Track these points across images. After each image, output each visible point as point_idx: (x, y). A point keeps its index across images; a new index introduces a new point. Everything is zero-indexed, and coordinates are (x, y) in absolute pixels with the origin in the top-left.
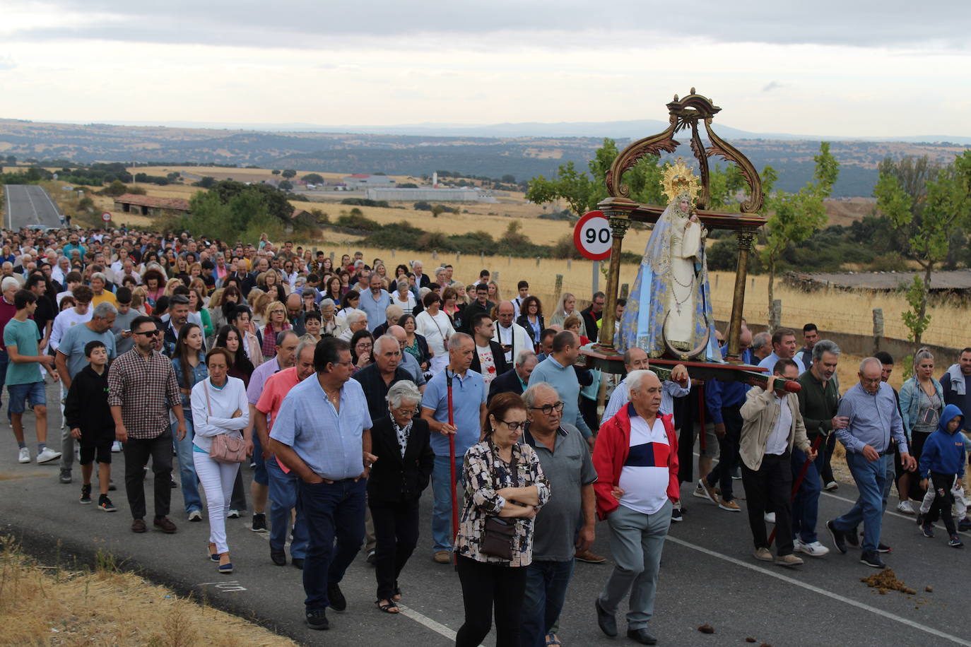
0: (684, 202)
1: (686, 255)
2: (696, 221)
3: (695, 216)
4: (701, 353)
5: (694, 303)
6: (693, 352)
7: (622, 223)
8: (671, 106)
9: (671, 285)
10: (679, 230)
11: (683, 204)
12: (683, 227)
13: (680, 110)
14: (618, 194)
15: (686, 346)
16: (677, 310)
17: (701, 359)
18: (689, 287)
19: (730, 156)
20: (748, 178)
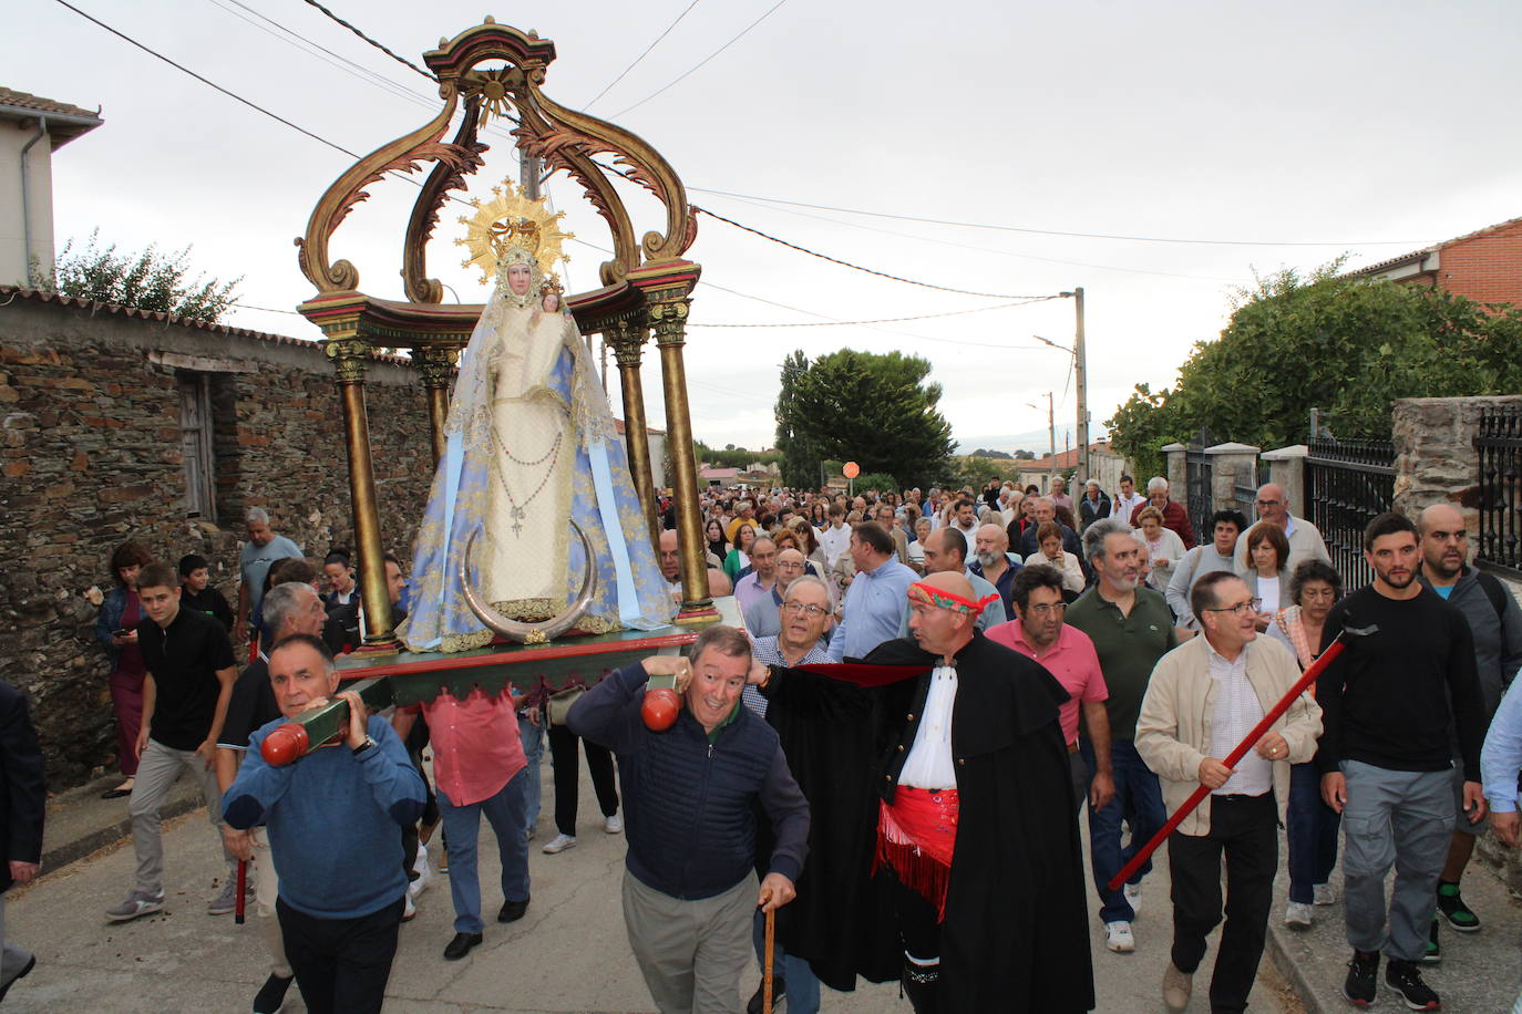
0: (515, 272)
2: (558, 309)
3: (552, 298)
4: (582, 614)
6: (560, 622)
7: (345, 349)
8: (433, 62)
9: (499, 467)
10: (516, 336)
11: (515, 277)
12: (524, 330)
14: (328, 284)
15: (539, 609)
16: (513, 522)
17: (597, 632)
18: (542, 465)
19: (597, 143)
20: (650, 179)
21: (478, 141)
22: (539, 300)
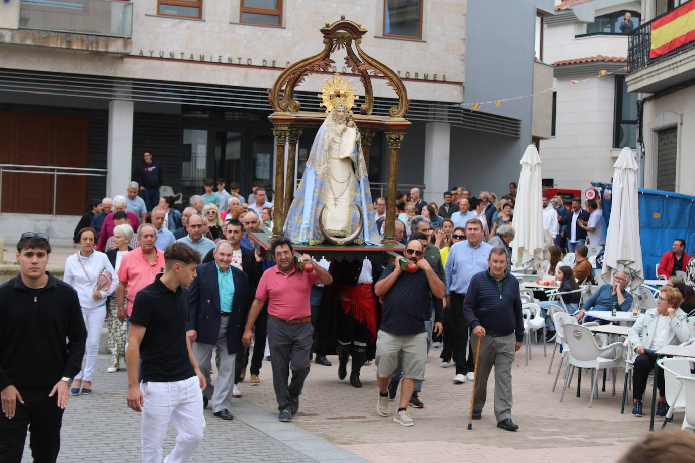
0: (340, 111)
1: (343, 156)
2: (352, 126)
3: (351, 122)
4: (356, 237)
5: (350, 196)
6: (349, 238)
7: (283, 134)
8: (322, 31)
9: (330, 182)
10: (337, 135)
11: (338, 113)
12: (340, 133)
13: (330, 34)
14: (278, 109)
15: (342, 234)
16: (334, 203)
17: (358, 243)
18: (345, 184)
19: (378, 70)
20: (395, 87)
21: (330, 58)
22: (346, 122)
